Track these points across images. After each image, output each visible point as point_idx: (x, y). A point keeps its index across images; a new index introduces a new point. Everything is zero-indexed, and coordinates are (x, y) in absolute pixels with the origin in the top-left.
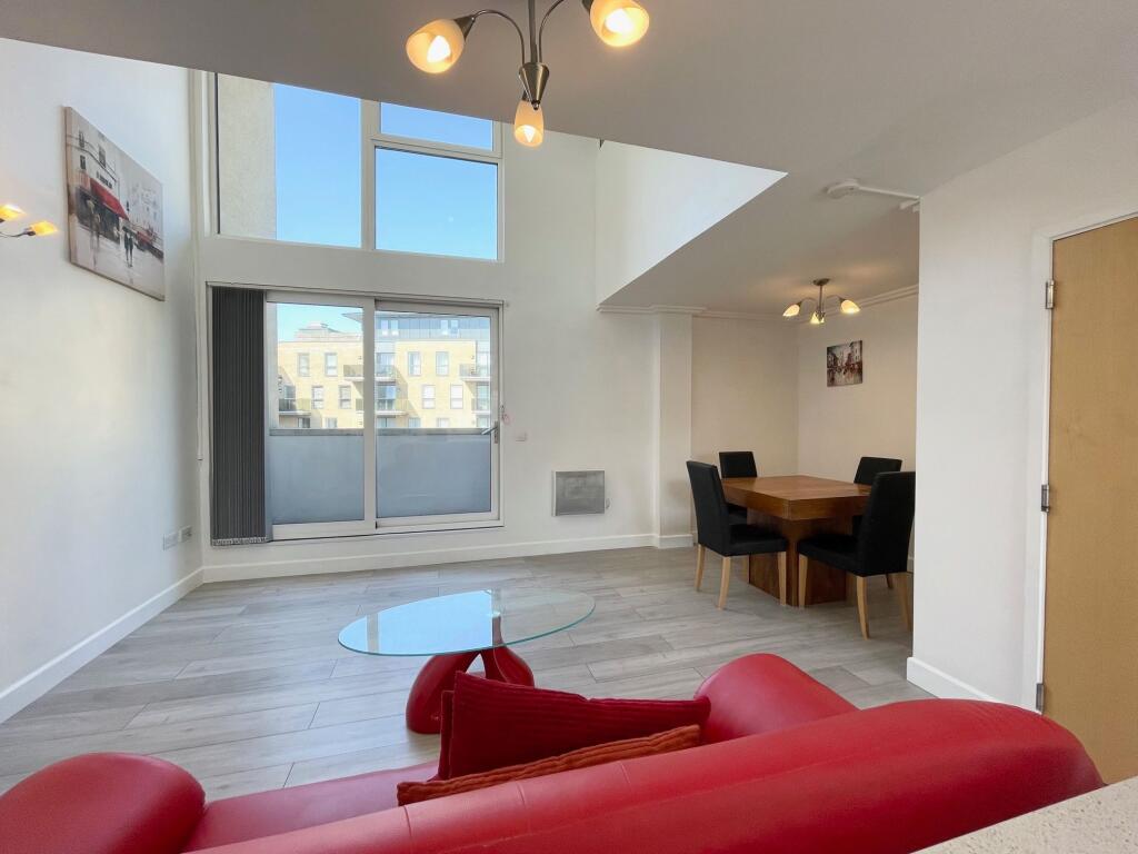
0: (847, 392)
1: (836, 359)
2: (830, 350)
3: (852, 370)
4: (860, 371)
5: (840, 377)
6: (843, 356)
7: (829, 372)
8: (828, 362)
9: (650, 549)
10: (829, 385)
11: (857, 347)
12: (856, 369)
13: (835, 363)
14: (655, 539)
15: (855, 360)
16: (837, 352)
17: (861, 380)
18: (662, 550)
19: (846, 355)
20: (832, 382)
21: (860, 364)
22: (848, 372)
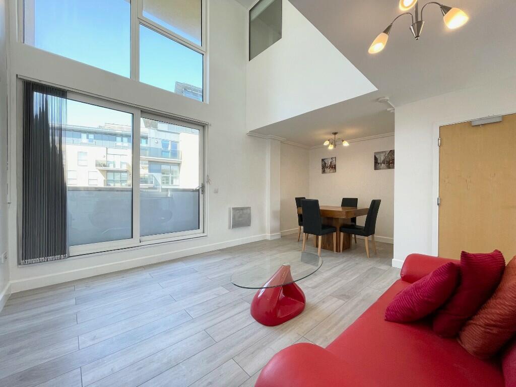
0: (330, 176)
1: (325, 163)
2: (323, 160)
3: (332, 168)
4: (335, 168)
5: (327, 170)
6: (328, 162)
7: (322, 168)
8: (322, 165)
9: (266, 240)
10: (322, 173)
11: (334, 159)
12: (333, 167)
13: (325, 165)
14: (268, 236)
15: (333, 164)
16: (326, 161)
17: (336, 171)
18: (272, 241)
19: (329, 162)
20: (324, 172)
21: (335, 165)
22: (331, 168)
